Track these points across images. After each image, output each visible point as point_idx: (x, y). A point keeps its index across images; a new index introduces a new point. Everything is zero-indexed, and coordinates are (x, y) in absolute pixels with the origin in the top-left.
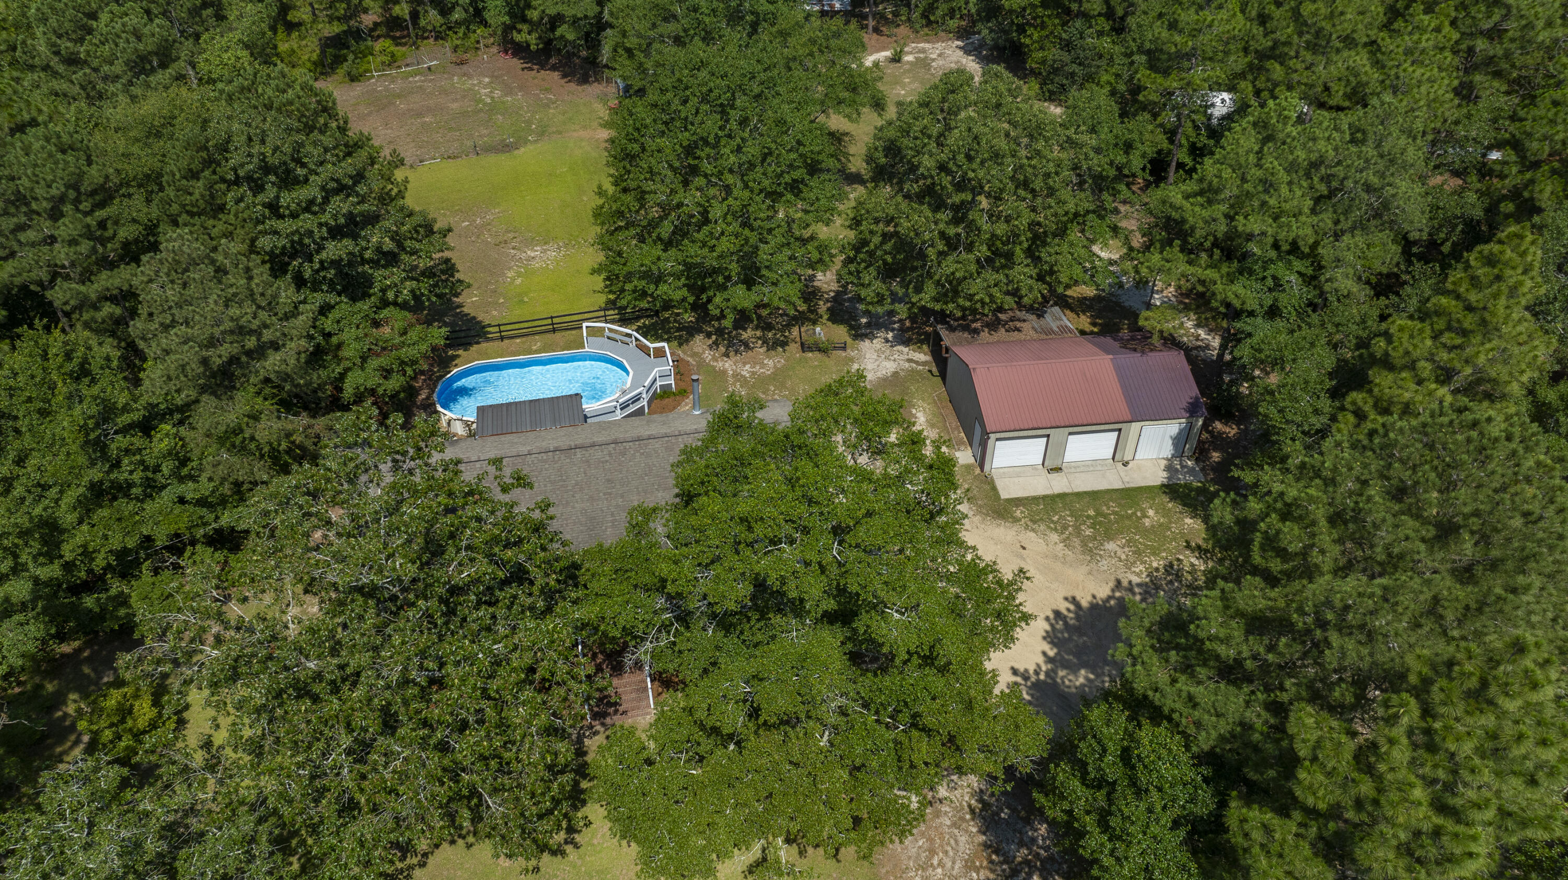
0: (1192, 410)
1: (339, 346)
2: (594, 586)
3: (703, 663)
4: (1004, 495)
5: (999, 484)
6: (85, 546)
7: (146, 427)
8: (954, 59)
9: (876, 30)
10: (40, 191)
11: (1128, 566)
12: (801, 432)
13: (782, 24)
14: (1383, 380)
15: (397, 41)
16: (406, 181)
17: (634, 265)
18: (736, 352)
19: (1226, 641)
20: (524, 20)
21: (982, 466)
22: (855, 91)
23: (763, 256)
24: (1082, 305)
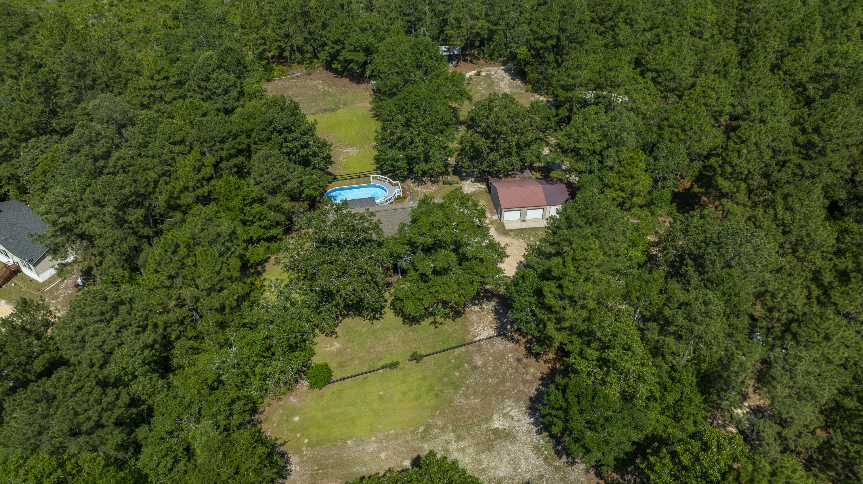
0: (565, 202)
1: (302, 181)
4: (507, 228)
5: (506, 225)
8: (501, 74)
9: (471, 61)
12: (445, 204)
13: (437, 72)
15: (283, 64)
18: (421, 184)
20: (336, 60)
21: (500, 220)
22: (462, 95)
23: (431, 153)
24: (539, 169)
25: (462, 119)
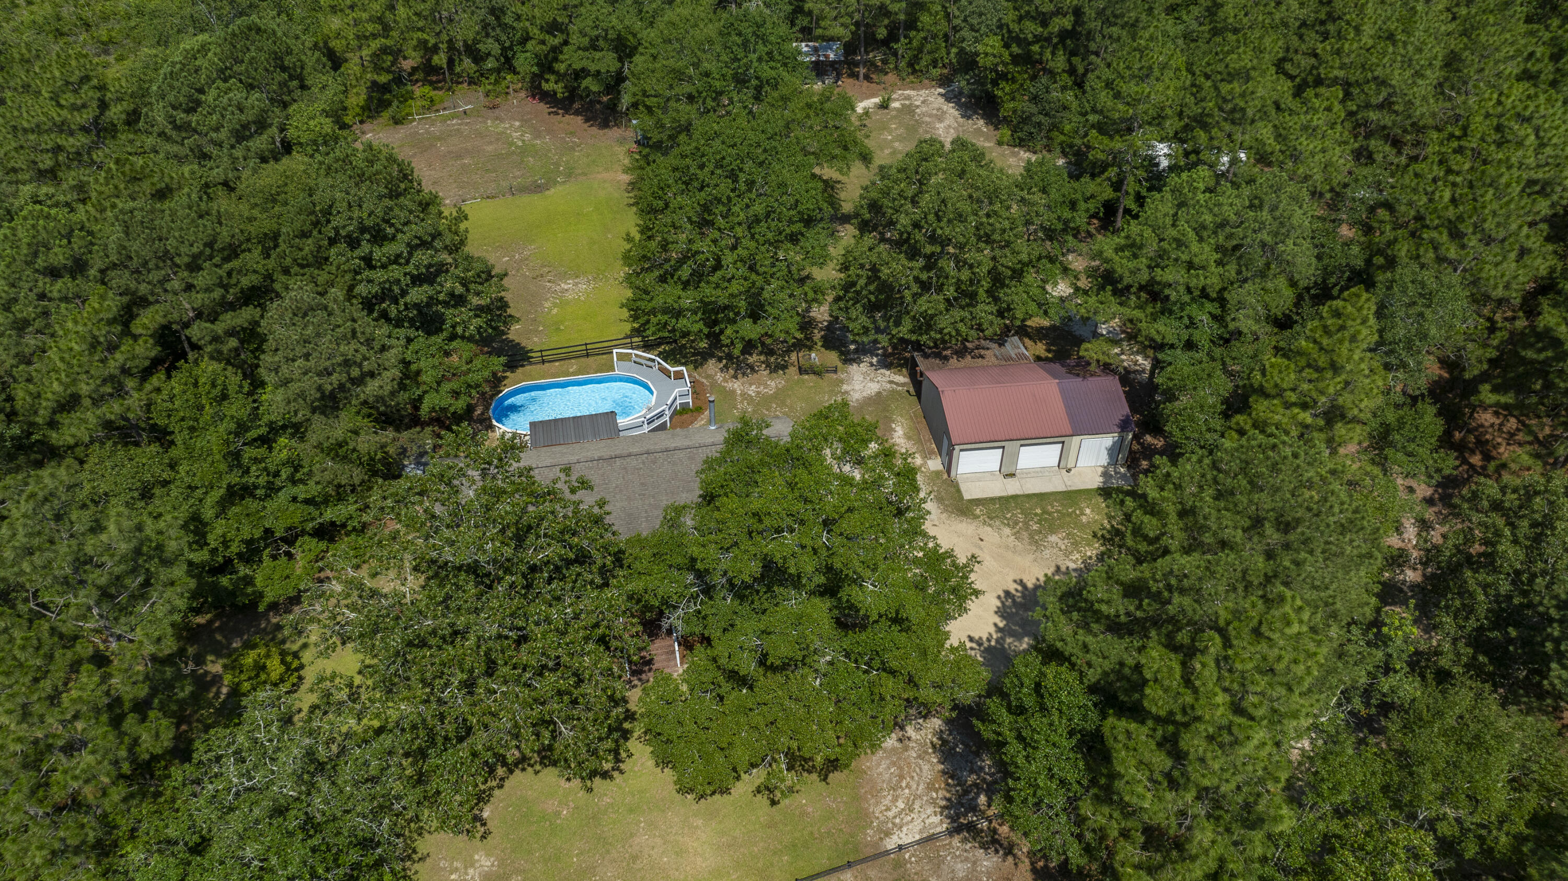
0: (1124, 426)
1: (418, 373)
2: (637, 565)
3: (723, 625)
4: (967, 496)
5: (963, 487)
6: (224, 536)
7: (266, 441)
8: (936, 106)
9: (867, 78)
10: (184, 249)
11: (1067, 554)
12: (799, 447)
13: (784, 90)
14: (1261, 407)
15: (434, 85)
16: (467, 231)
17: (658, 302)
18: (744, 374)
19: (1108, 602)
20: (551, 70)
21: (949, 472)
22: (846, 148)
23: (766, 295)
24: (1039, 334)
25: (847, 208)
